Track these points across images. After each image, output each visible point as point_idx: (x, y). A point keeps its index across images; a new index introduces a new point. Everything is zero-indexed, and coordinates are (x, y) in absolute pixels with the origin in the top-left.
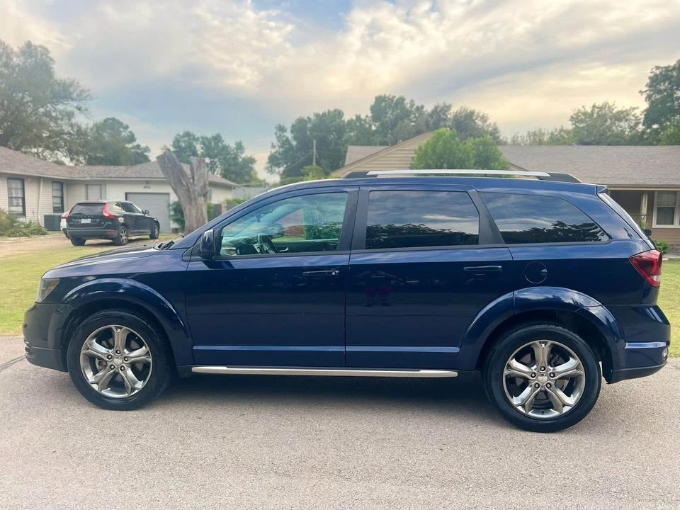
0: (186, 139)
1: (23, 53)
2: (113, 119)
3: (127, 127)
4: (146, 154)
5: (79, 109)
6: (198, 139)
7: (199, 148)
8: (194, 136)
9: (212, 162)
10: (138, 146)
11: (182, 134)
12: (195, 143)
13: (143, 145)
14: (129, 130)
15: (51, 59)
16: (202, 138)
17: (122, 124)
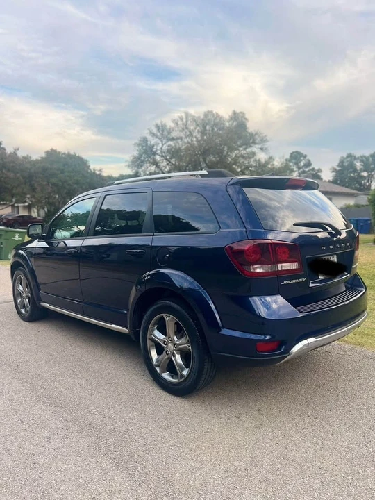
0: (349, 159)
1: (231, 119)
2: (297, 152)
3: (305, 156)
4: (319, 174)
5: (262, 149)
6: (358, 158)
7: (358, 165)
8: (355, 157)
9: (369, 175)
10: (313, 169)
11: (345, 156)
12: (355, 162)
13: (316, 168)
14: (307, 158)
15: (246, 119)
16: (361, 157)
17: (302, 154)
